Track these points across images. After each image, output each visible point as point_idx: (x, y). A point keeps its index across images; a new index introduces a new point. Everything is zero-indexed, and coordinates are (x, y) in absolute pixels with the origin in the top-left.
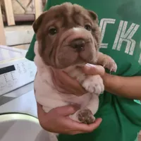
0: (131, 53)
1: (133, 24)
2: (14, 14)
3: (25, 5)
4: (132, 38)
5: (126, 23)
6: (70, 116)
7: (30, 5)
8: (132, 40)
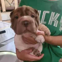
0: (56, 26)
1: (57, 14)
2: (5, 7)
3: (10, 3)
4: (57, 20)
5: (54, 13)
6: (30, 53)
7: (13, 3)
8: (57, 21)
